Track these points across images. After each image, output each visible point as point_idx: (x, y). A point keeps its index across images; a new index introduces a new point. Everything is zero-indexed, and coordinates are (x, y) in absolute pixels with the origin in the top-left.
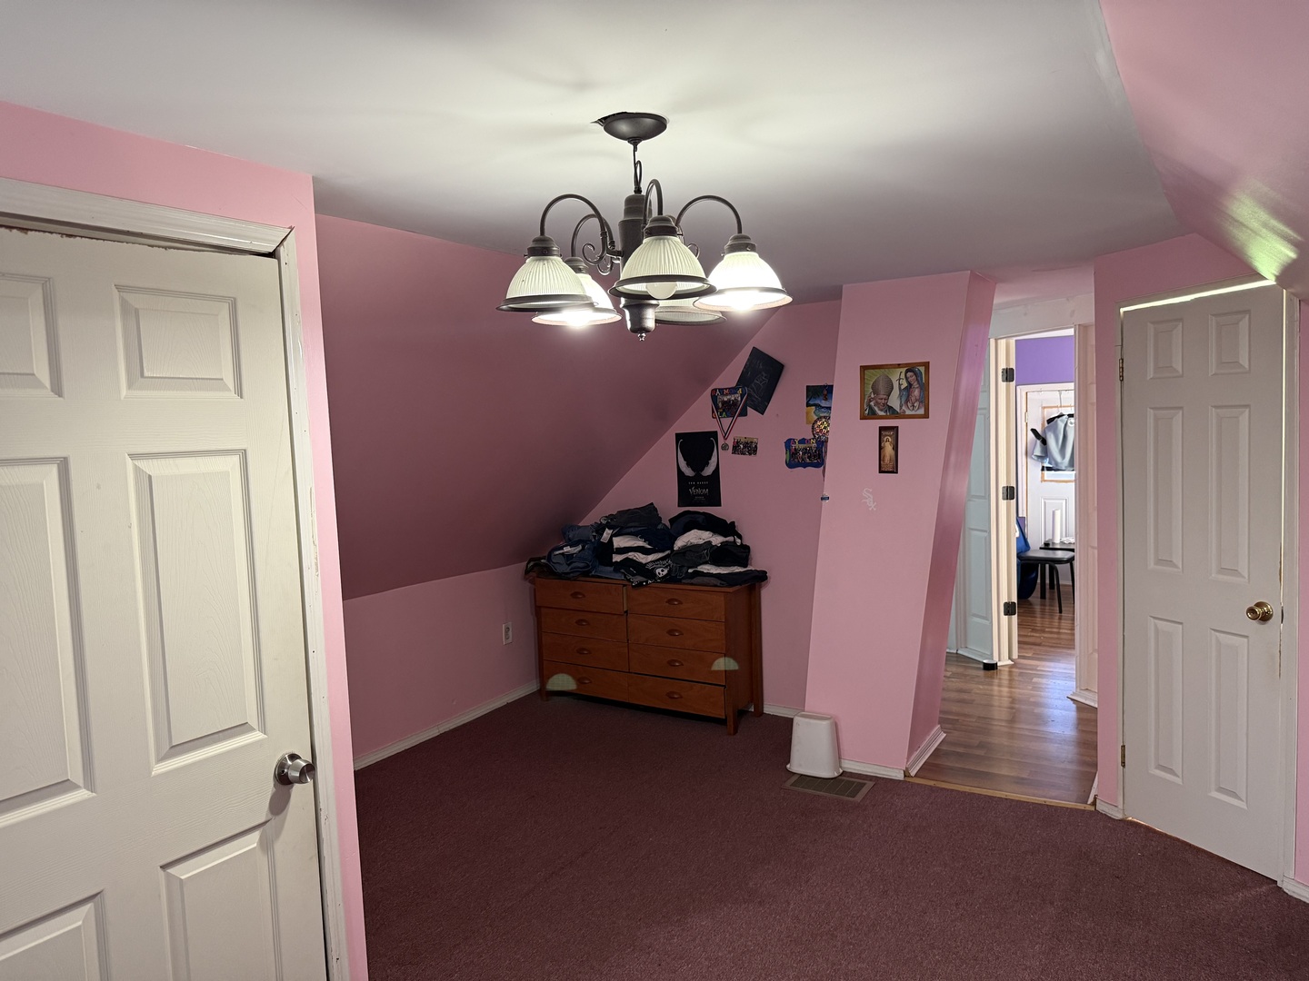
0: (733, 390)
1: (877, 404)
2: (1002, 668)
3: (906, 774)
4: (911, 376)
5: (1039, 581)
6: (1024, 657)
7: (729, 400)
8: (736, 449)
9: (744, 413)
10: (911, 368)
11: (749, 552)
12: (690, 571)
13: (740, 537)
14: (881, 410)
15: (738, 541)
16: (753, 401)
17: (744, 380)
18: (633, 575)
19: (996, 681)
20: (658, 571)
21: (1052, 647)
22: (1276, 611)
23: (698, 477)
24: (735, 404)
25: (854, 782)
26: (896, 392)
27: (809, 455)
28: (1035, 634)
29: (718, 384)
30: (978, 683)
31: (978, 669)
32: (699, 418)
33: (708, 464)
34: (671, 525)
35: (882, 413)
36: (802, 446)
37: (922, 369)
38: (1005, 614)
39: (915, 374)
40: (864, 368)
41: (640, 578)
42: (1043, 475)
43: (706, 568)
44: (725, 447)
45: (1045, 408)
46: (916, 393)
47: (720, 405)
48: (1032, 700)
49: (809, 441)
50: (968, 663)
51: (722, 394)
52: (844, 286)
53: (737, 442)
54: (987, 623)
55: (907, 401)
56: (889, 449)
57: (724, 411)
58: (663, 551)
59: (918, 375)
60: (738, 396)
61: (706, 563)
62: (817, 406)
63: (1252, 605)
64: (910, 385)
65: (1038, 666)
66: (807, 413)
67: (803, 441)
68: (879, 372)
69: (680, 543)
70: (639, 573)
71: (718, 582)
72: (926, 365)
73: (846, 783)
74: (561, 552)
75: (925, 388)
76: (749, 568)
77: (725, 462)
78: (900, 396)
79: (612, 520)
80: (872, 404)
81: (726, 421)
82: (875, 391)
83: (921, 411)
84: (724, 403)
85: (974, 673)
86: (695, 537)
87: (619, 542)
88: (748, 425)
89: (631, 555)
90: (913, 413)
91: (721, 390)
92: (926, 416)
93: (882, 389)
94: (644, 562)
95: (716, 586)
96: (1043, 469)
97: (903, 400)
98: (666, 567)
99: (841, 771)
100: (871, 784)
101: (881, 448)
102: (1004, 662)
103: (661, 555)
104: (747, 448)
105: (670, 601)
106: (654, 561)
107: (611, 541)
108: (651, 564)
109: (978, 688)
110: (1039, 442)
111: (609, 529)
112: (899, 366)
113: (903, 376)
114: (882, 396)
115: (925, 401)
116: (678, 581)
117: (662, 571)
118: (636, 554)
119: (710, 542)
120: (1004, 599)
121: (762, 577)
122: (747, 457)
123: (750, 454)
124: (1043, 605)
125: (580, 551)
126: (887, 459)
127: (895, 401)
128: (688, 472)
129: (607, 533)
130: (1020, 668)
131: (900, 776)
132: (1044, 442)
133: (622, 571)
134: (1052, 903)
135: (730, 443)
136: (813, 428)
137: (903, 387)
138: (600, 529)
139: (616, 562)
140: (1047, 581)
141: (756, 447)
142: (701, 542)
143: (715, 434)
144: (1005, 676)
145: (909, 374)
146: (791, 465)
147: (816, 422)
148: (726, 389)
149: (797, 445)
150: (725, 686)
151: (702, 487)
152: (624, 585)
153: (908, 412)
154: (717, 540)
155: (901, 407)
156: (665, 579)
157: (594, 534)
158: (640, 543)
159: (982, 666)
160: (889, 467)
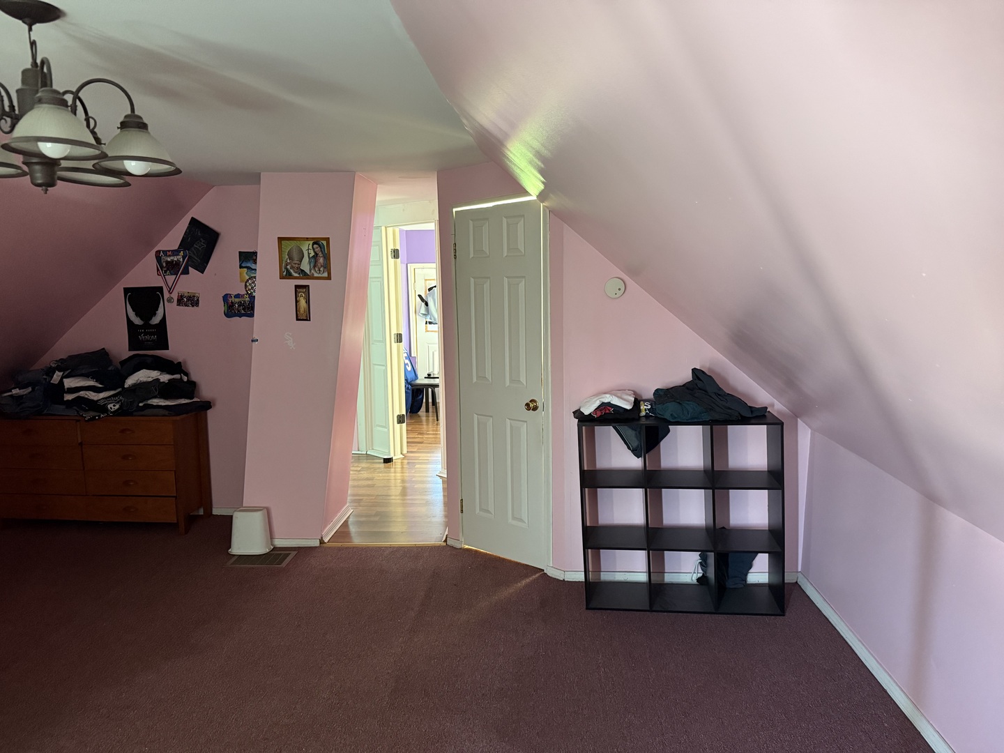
0: (175, 253)
1: (292, 267)
2: (396, 461)
3: (322, 542)
4: (317, 248)
5: (424, 401)
6: (412, 452)
7: (172, 261)
8: (180, 301)
9: (186, 272)
10: (316, 242)
11: (195, 387)
12: (141, 405)
13: (187, 374)
14: (296, 273)
15: (185, 379)
16: (193, 262)
17: (185, 244)
18: (86, 411)
19: (392, 470)
20: (109, 406)
21: (430, 443)
22: (539, 404)
23: (147, 325)
24: (178, 264)
25: (281, 554)
26: (306, 259)
27: (241, 307)
28: (420, 436)
29: (162, 246)
30: (379, 473)
31: (380, 463)
32: (145, 274)
33: (155, 314)
34: (122, 366)
35: (296, 275)
36: (237, 300)
37: (325, 243)
38: (398, 423)
39: (320, 246)
40: (280, 239)
41: (92, 414)
42: (426, 327)
43: (155, 402)
44: (170, 300)
45: (426, 280)
46: (321, 260)
47: (164, 264)
48: (413, 479)
49: (243, 296)
50: (374, 459)
51: (166, 255)
52: (262, 174)
53: (181, 296)
54: (386, 430)
55: (315, 267)
56: (303, 302)
57: (168, 269)
58: (115, 390)
59: (321, 246)
60: (180, 258)
61: (155, 397)
62: (248, 268)
63: (528, 401)
64: (316, 254)
65: (420, 457)
66: (240, 274)
67: (237, 296)
68: (293, 243)
69: (130, 381)
70: (90, 410)
71: (166, 412)
72: (327, 240)
73: (276, 555)
74: (10, 394)
75: (327, 257)
76: (195, 400)
77: (171, 312)
78: (310, 263)
79: (61, 363)
80: (288, 267)
81: (171, 279)
82: (291, 258)
83: (326, 275)
84: (167, 262)
85: (378, 466)
86: (144, 375)
87: (69, 383)
88: (191, 282)
89: (82, 393)
90: (320, 275)
91: (165, 252)
92: (329, 278)
93: (296, 257)
94: (95, 399)
95: (164, 416)
96: (426, 323)
97: (312, 265)
98: (118, 402)
99: (272, 547)
100: (294, 553)
101: (297, 302)
102: (397, 456)
103: (112, 393)
104: (192, 301)
105: (123, 431)
106: (106, 398)
107: (61, 382)
108: (102, 401)
109: (379, 476)
110: (423, 304)
111: (59, 371)
112: (307, 239)
113: (311, 247)
114: (296, 262)
115: (327, 267)
116: (131, 414)
117: (114, 406)
118: (87, 393)
119: (158, 380)
120: (397, 413)
121: (207, 405)
122: (190, 308)
123: (193, 306)
124: (428, 416)
125: (29, 393)
126: (302, 310)
127: (305, 266)
128: (137, 321)
129: (57, 376)
130: (408, 460)
131: (317, 543)
132: (427, 304)
133: (75, 408)
134: (412, 609)
135: (175, 296)
136: (246, 286)
137: (311, 256)
138: (50, 372)
139: (68, 400)
140: (430, 400)
141: (198, 300)
142: (150, 380)
143: (160, 289)
144: (399, 466)
145: (315, 246)
146: (229, 315)
147: (248, 280)
148: (169, 251)
149: (233, 299)
150: (176, 497)
151: (151, 334)
152: (78, 421)
153: (316, 275)
154: (165, 378)
155: (310, 271)
156: (116, 413)
157: (45, 377)
158: (91, 383)
159: (382, 461)
160: (303, 316)
